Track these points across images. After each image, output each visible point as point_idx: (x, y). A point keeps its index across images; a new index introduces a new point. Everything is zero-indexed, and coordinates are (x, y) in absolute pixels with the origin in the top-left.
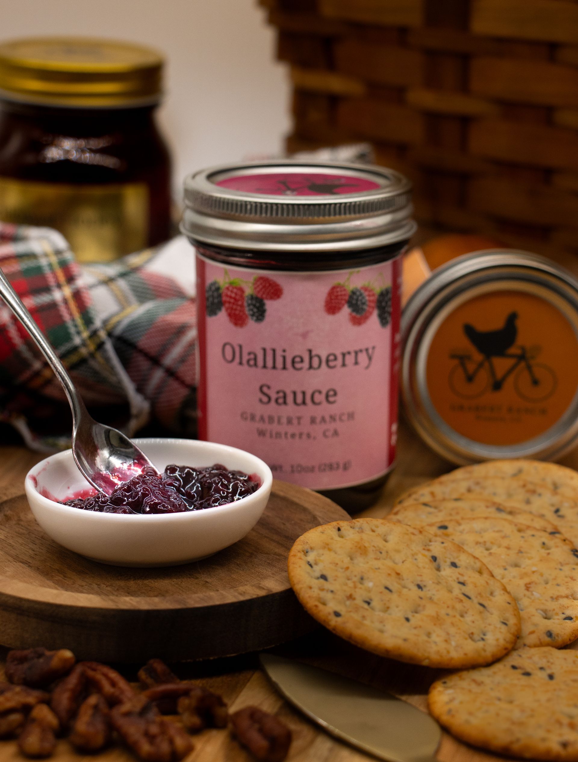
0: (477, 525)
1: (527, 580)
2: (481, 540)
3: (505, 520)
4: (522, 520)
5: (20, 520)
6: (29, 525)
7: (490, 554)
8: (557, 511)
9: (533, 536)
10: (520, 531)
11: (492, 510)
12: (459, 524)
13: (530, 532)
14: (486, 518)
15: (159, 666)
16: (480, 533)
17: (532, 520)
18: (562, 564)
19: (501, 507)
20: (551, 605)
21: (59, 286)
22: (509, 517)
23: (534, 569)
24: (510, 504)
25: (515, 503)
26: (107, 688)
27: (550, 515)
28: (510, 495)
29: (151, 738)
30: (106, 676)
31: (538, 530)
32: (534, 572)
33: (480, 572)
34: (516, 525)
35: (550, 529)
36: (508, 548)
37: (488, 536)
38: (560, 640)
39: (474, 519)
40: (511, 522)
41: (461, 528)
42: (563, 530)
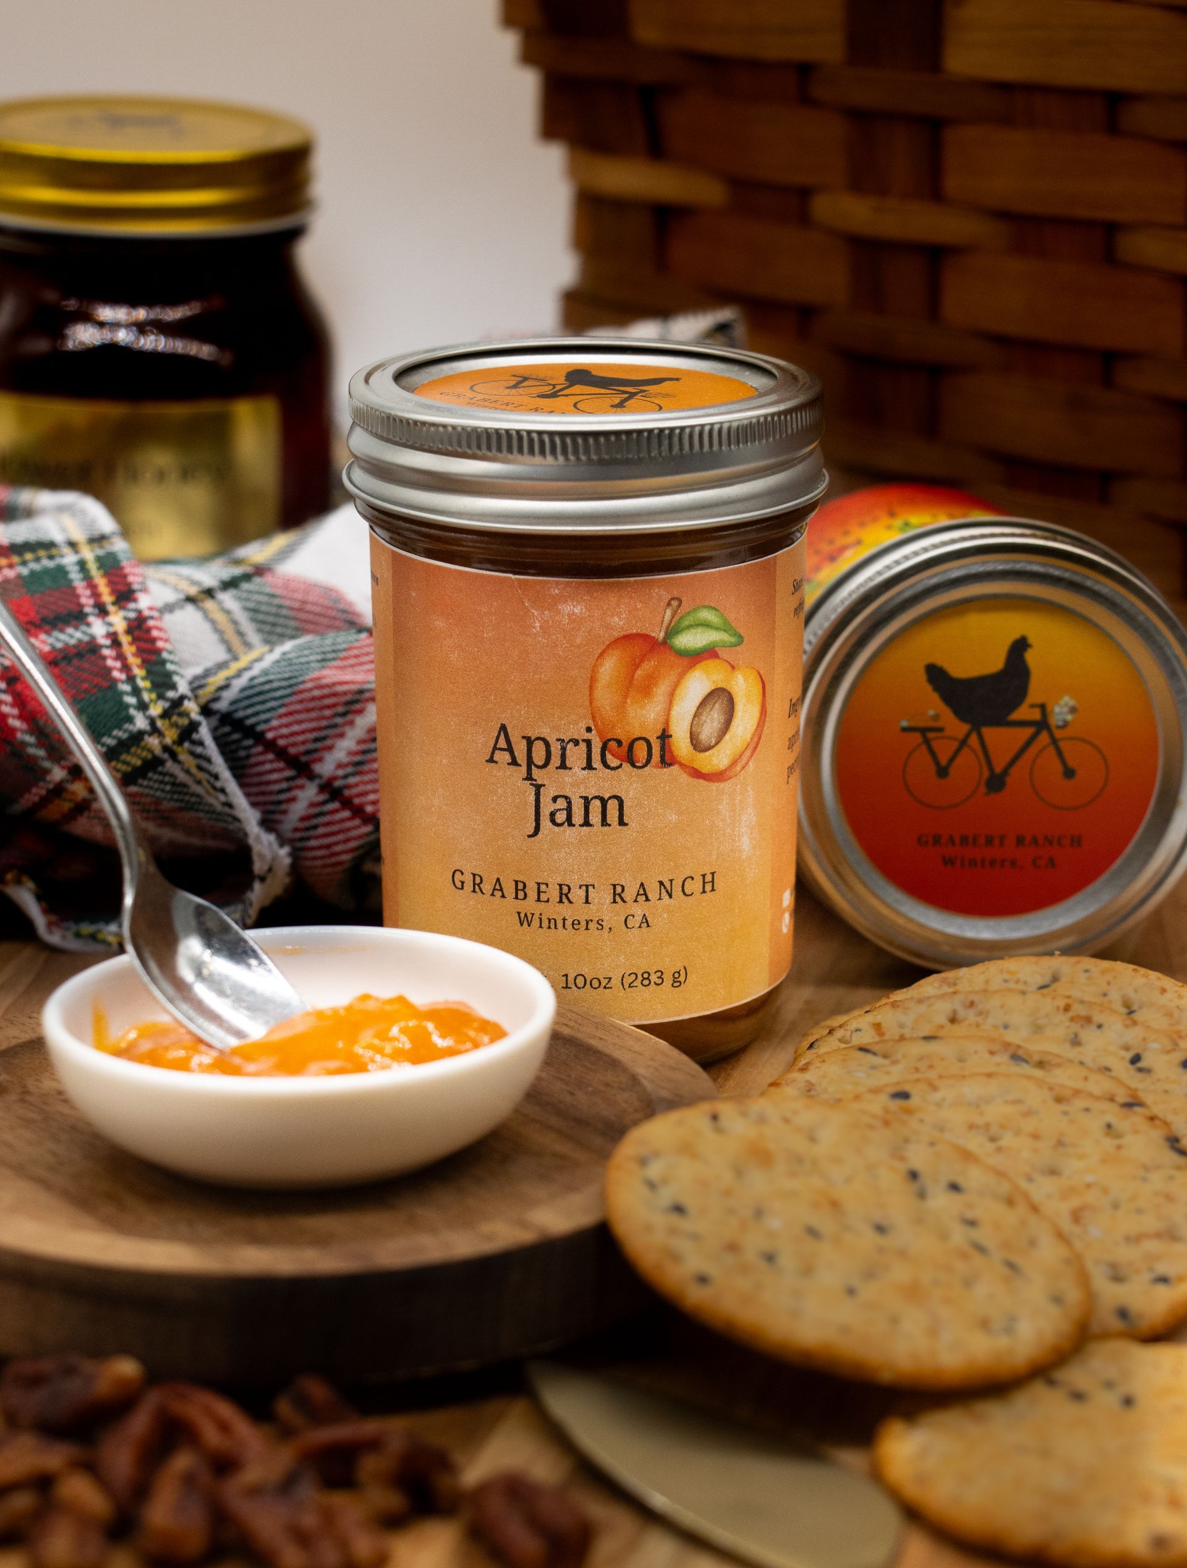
0: (971, 1090)
1: (1074, 1202)
2: (980, 1121)
3: (1029, 1078)
4: (1064, 1078)
5: (26, 1092)
6: (46, 1104)
7: (999, 1150)
8: (1136, 1059)
9: (1087, 1110)
10: (1059, 1100)
11: (1003, 1058)
12: (935, 1088)
13: (1080, 1103)
14: (990, 1075)
15: (317, 1390)
16: (978, 1106)
17: (1086, 1079)
18: (1146, 1168)
19: (1020, 1053)
20: (1126, 1254)
21: (102, 611)
22: (1038, 1073)
23: (1089, 1178)
24: (1037, 1047)
25: (1050, 1044)
26: (211, 1436)
27: (1121, 1068)
28: (1037, 1029)
29: (302, 1539)
30: (209, 1412)
31: (1097, 1098)
32: (1089, 1186)
33: (1010, 1202)
34: (1051, 1089)
35: (1122, 1097)
36: (1036, 1136)
37: (994, 1112)
38: (1144, 1325)
39: (964, 1077)
40: (1040, 1083)
41: (938, 1096)
42: (1149, 1099)
